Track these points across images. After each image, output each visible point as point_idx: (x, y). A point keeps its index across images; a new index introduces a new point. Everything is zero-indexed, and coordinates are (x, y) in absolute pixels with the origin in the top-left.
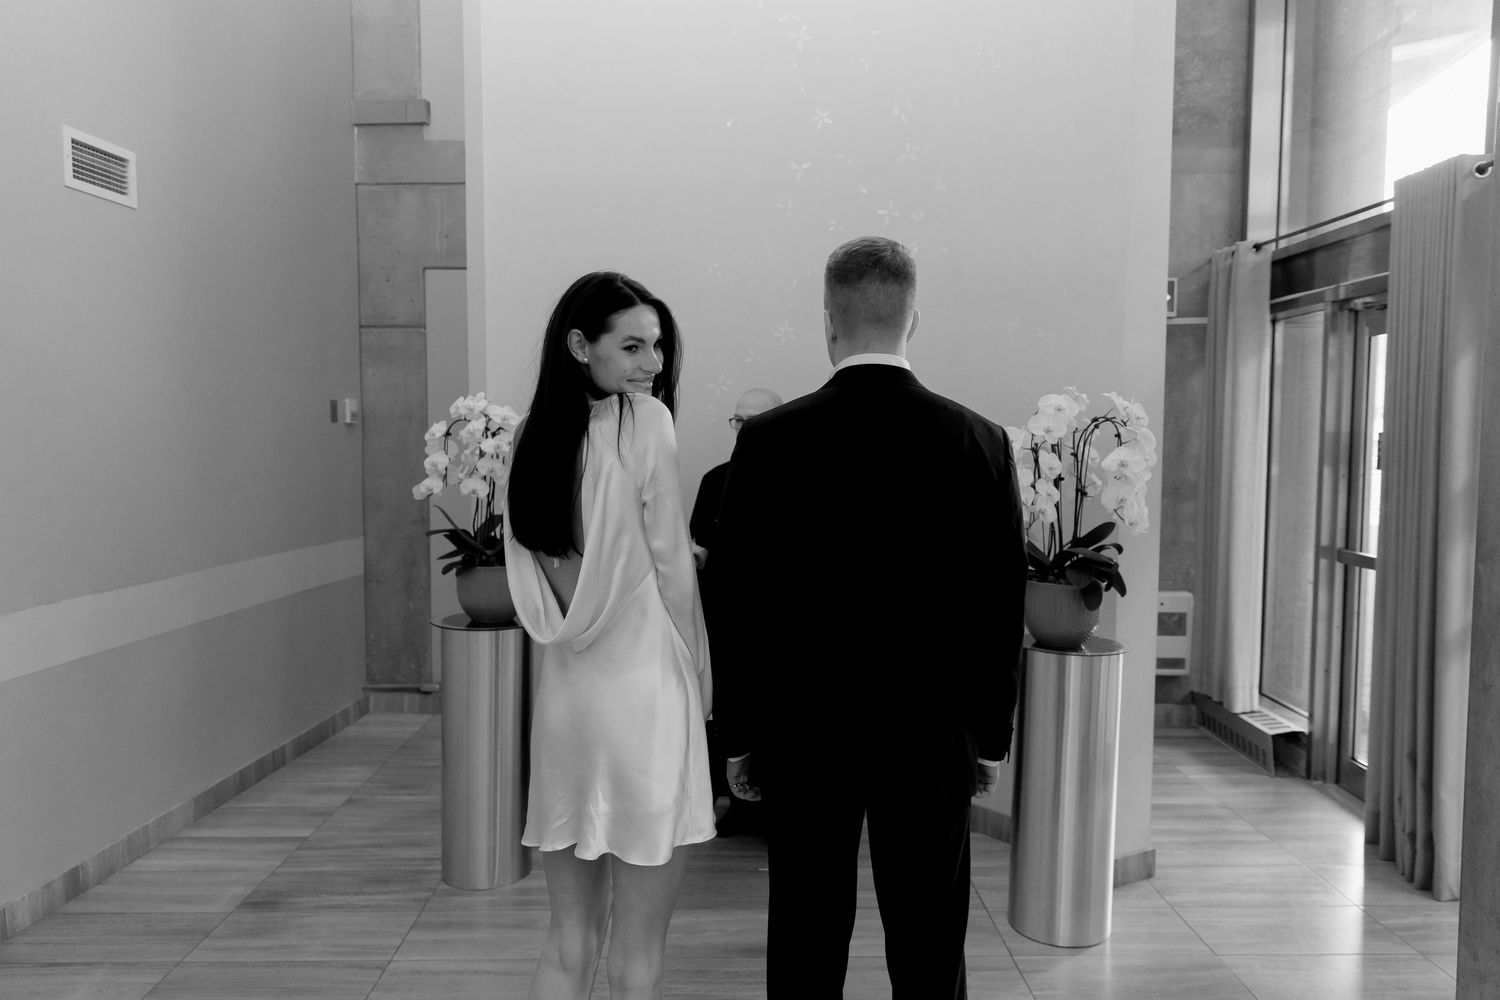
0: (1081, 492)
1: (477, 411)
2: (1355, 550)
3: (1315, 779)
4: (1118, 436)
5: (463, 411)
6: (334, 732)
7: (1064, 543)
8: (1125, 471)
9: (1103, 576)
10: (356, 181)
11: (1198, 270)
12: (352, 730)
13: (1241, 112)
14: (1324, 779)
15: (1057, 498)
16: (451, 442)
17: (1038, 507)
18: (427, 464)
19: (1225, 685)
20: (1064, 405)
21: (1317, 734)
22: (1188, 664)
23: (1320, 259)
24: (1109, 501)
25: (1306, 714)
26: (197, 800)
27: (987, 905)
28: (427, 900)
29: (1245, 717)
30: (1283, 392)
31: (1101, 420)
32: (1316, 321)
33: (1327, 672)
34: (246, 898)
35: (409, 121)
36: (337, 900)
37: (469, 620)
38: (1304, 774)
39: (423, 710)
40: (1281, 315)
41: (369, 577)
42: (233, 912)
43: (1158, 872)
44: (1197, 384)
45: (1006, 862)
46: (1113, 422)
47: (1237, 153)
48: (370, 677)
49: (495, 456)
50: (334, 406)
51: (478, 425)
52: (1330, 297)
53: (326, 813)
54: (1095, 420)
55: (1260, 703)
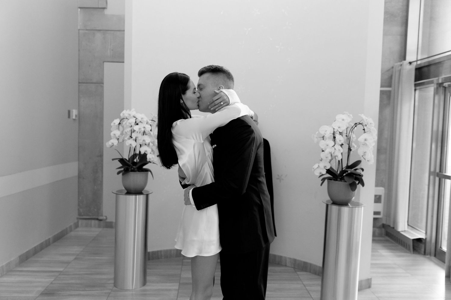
0: (350, 150)
1: (132, 115)
2: (443, 173)
3: (427, 255)
4: (364, 130)
5: (126, 115)
6: (67, 233)
7: (343, 167)
8: (366, 142)
9: (357, 179)
10: (79, 28)
11: (388, 70)
12: (73, 234)
13: (405, 14)
14: (430, 255)
15: (342, 152)
16: (120, 127)
17: (335, 154)
18: (112, 134)
19: (395, 222)
20: (345, 118)
21: (428, 239)
22: (382, 213)
23: (432, 68)
24: (360, 152)
25: (424, 232)
26: (20, 257)
27: (312, 297)
28: (110, 293)
29: (402, 233)
30: (418, 115)
31: (358, 124)
32: (431, 90)
33: (432, 216)
34: (43, 292)
35: (100, 6)
36: (77, 292)
37: (126, 191)
38: (423, 253)
39: (99, 227)
40: (418, 88)
41: (80, 176)
42: (39, 296)
43: (372, 286)
44: (387, 111)
45: (320, 282)
46: (362, 125)
47: (404, 28)
48: (80, 214)
49: (139, 132)
50: (69, 112)
51: (133, 121)
52: (435, 82)
53: (68, 263)
54: (356, 124)
55: (408, 228)
